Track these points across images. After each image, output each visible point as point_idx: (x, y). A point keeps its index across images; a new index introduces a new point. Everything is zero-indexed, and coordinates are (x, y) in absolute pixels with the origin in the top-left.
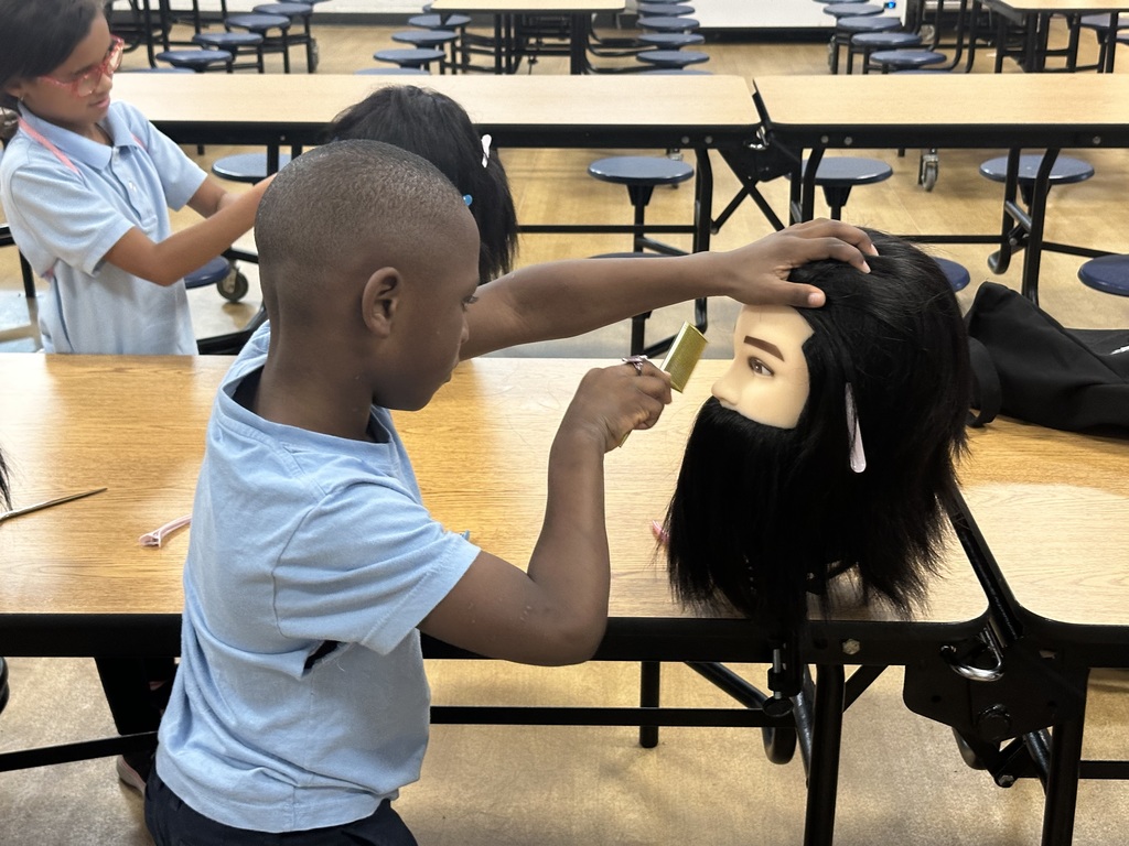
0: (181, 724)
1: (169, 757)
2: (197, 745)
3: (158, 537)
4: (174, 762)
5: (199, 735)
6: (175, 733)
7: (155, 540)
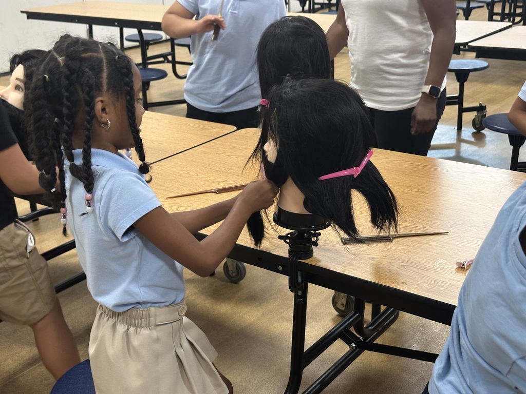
0: (444, 368)
1: (435, 384)
2: (450, 383)
3: (465, 264)
4: (437, 387)
5: (452, 377)
6: (440, 371)
7: (464, 265)
